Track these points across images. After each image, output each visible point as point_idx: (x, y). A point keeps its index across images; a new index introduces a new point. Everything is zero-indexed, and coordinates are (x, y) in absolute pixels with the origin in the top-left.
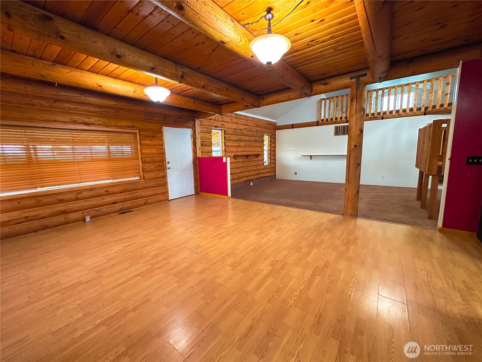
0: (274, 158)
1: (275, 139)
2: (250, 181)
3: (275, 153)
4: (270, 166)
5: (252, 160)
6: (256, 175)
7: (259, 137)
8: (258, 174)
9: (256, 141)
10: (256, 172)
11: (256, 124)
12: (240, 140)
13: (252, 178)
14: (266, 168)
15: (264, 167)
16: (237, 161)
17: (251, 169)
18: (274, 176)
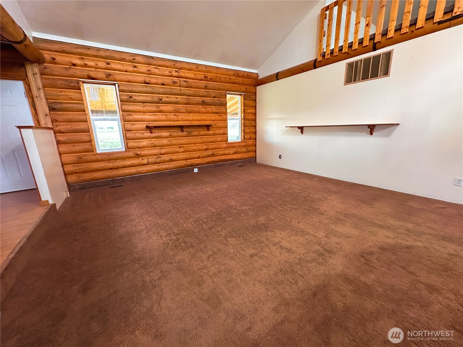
0: (254, 130)
1: (255, 100)
2: (194, 166)
3: (256, 123)
4: (244, 144)
5: (194, 133)
6: (208, 156)
7: (214, 97)
8: (213, 155)
9: (204, 103)
10: (210, 152)
11: (205, 75)
12: (160, 101)
13: (198, 162)
14: (233, 145)
15: (226, 146)
16: (153, 135)
17: (194, 148)
18: (255, 159)
